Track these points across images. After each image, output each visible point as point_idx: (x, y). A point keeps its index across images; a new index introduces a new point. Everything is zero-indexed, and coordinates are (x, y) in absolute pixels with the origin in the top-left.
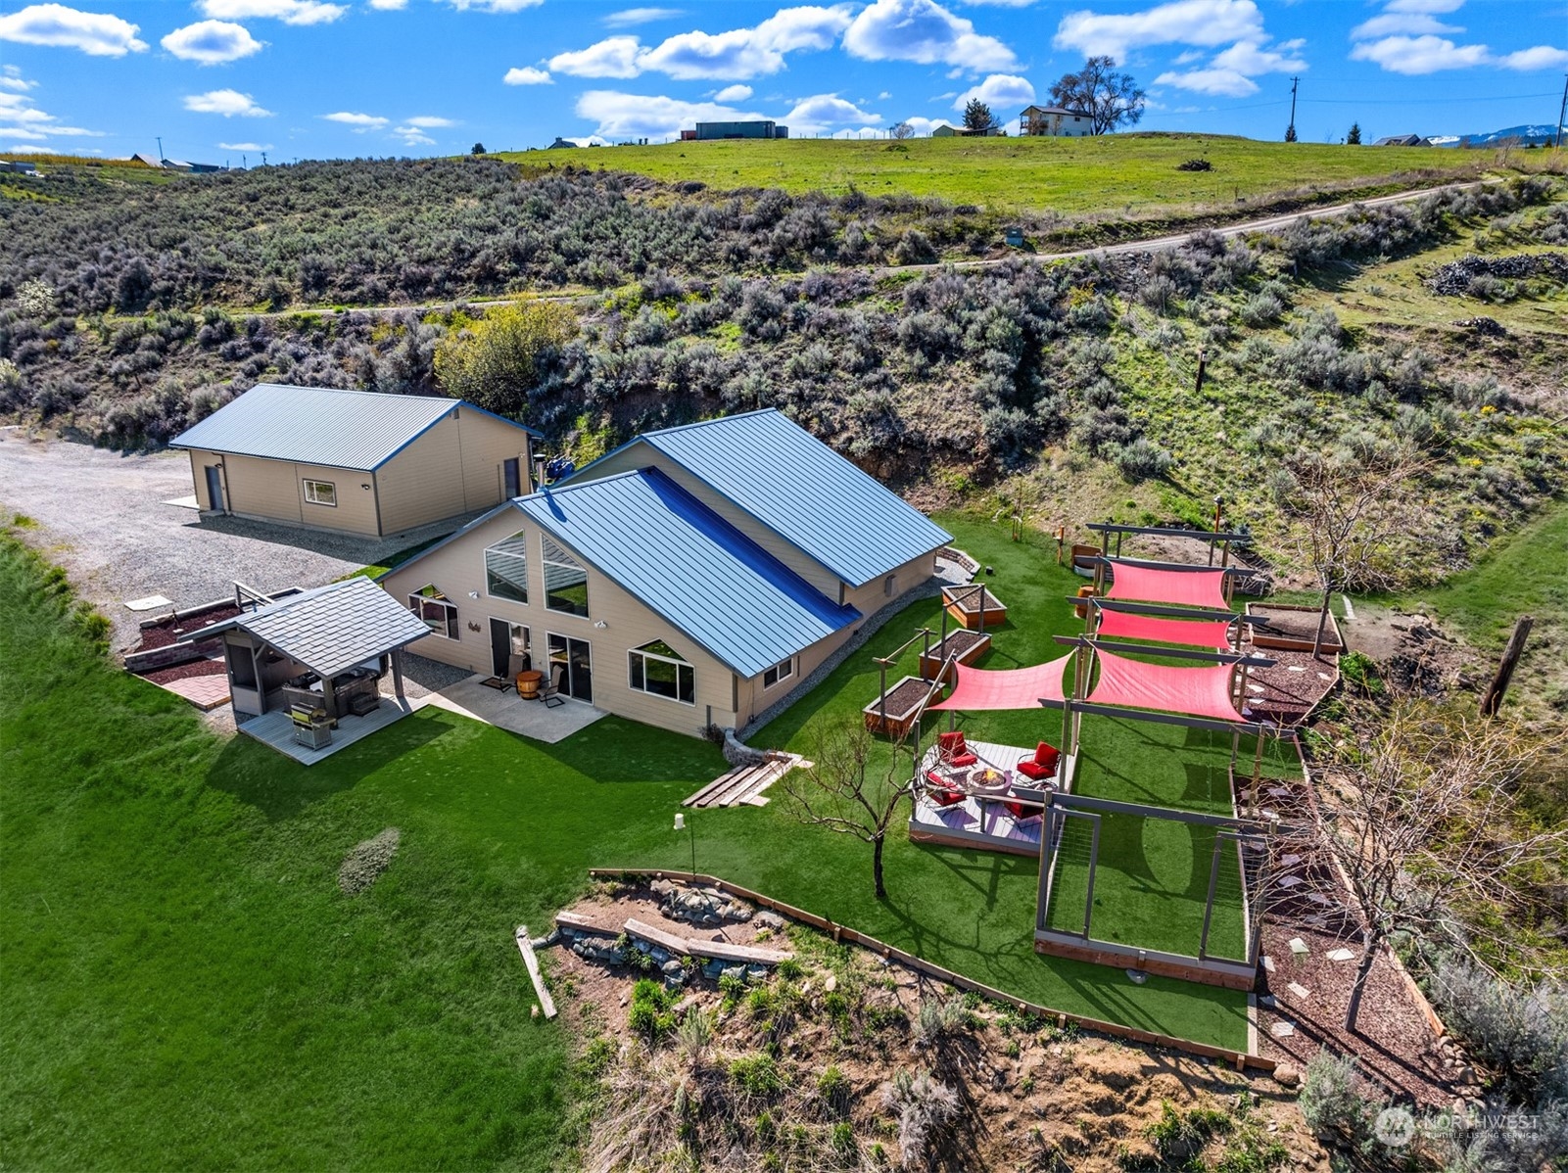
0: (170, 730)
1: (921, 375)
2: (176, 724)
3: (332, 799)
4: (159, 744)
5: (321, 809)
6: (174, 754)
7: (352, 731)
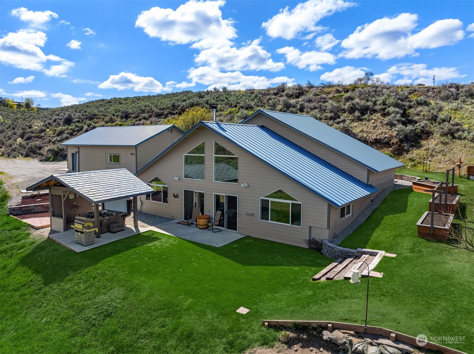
0: (15, 237)
1: (359, 119)
2: (19, 235)
3: (86, 270)
4: (7, 244)
5: (79, 276)
6: (12, 248)
7: (107, 239)
